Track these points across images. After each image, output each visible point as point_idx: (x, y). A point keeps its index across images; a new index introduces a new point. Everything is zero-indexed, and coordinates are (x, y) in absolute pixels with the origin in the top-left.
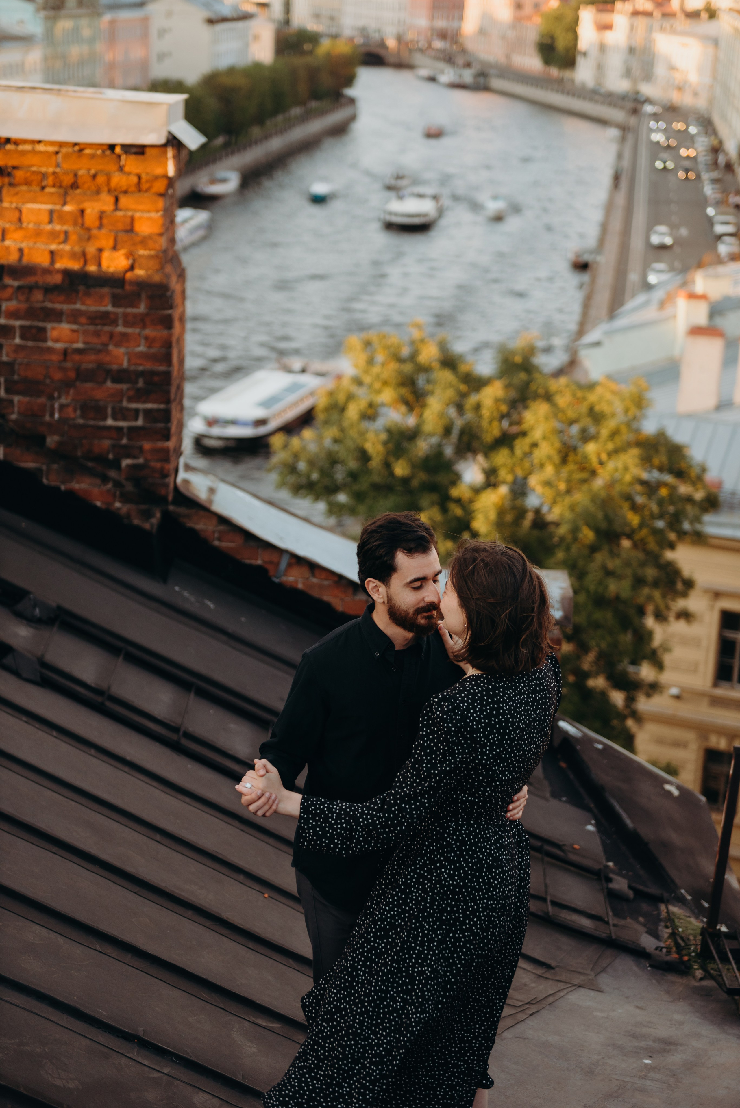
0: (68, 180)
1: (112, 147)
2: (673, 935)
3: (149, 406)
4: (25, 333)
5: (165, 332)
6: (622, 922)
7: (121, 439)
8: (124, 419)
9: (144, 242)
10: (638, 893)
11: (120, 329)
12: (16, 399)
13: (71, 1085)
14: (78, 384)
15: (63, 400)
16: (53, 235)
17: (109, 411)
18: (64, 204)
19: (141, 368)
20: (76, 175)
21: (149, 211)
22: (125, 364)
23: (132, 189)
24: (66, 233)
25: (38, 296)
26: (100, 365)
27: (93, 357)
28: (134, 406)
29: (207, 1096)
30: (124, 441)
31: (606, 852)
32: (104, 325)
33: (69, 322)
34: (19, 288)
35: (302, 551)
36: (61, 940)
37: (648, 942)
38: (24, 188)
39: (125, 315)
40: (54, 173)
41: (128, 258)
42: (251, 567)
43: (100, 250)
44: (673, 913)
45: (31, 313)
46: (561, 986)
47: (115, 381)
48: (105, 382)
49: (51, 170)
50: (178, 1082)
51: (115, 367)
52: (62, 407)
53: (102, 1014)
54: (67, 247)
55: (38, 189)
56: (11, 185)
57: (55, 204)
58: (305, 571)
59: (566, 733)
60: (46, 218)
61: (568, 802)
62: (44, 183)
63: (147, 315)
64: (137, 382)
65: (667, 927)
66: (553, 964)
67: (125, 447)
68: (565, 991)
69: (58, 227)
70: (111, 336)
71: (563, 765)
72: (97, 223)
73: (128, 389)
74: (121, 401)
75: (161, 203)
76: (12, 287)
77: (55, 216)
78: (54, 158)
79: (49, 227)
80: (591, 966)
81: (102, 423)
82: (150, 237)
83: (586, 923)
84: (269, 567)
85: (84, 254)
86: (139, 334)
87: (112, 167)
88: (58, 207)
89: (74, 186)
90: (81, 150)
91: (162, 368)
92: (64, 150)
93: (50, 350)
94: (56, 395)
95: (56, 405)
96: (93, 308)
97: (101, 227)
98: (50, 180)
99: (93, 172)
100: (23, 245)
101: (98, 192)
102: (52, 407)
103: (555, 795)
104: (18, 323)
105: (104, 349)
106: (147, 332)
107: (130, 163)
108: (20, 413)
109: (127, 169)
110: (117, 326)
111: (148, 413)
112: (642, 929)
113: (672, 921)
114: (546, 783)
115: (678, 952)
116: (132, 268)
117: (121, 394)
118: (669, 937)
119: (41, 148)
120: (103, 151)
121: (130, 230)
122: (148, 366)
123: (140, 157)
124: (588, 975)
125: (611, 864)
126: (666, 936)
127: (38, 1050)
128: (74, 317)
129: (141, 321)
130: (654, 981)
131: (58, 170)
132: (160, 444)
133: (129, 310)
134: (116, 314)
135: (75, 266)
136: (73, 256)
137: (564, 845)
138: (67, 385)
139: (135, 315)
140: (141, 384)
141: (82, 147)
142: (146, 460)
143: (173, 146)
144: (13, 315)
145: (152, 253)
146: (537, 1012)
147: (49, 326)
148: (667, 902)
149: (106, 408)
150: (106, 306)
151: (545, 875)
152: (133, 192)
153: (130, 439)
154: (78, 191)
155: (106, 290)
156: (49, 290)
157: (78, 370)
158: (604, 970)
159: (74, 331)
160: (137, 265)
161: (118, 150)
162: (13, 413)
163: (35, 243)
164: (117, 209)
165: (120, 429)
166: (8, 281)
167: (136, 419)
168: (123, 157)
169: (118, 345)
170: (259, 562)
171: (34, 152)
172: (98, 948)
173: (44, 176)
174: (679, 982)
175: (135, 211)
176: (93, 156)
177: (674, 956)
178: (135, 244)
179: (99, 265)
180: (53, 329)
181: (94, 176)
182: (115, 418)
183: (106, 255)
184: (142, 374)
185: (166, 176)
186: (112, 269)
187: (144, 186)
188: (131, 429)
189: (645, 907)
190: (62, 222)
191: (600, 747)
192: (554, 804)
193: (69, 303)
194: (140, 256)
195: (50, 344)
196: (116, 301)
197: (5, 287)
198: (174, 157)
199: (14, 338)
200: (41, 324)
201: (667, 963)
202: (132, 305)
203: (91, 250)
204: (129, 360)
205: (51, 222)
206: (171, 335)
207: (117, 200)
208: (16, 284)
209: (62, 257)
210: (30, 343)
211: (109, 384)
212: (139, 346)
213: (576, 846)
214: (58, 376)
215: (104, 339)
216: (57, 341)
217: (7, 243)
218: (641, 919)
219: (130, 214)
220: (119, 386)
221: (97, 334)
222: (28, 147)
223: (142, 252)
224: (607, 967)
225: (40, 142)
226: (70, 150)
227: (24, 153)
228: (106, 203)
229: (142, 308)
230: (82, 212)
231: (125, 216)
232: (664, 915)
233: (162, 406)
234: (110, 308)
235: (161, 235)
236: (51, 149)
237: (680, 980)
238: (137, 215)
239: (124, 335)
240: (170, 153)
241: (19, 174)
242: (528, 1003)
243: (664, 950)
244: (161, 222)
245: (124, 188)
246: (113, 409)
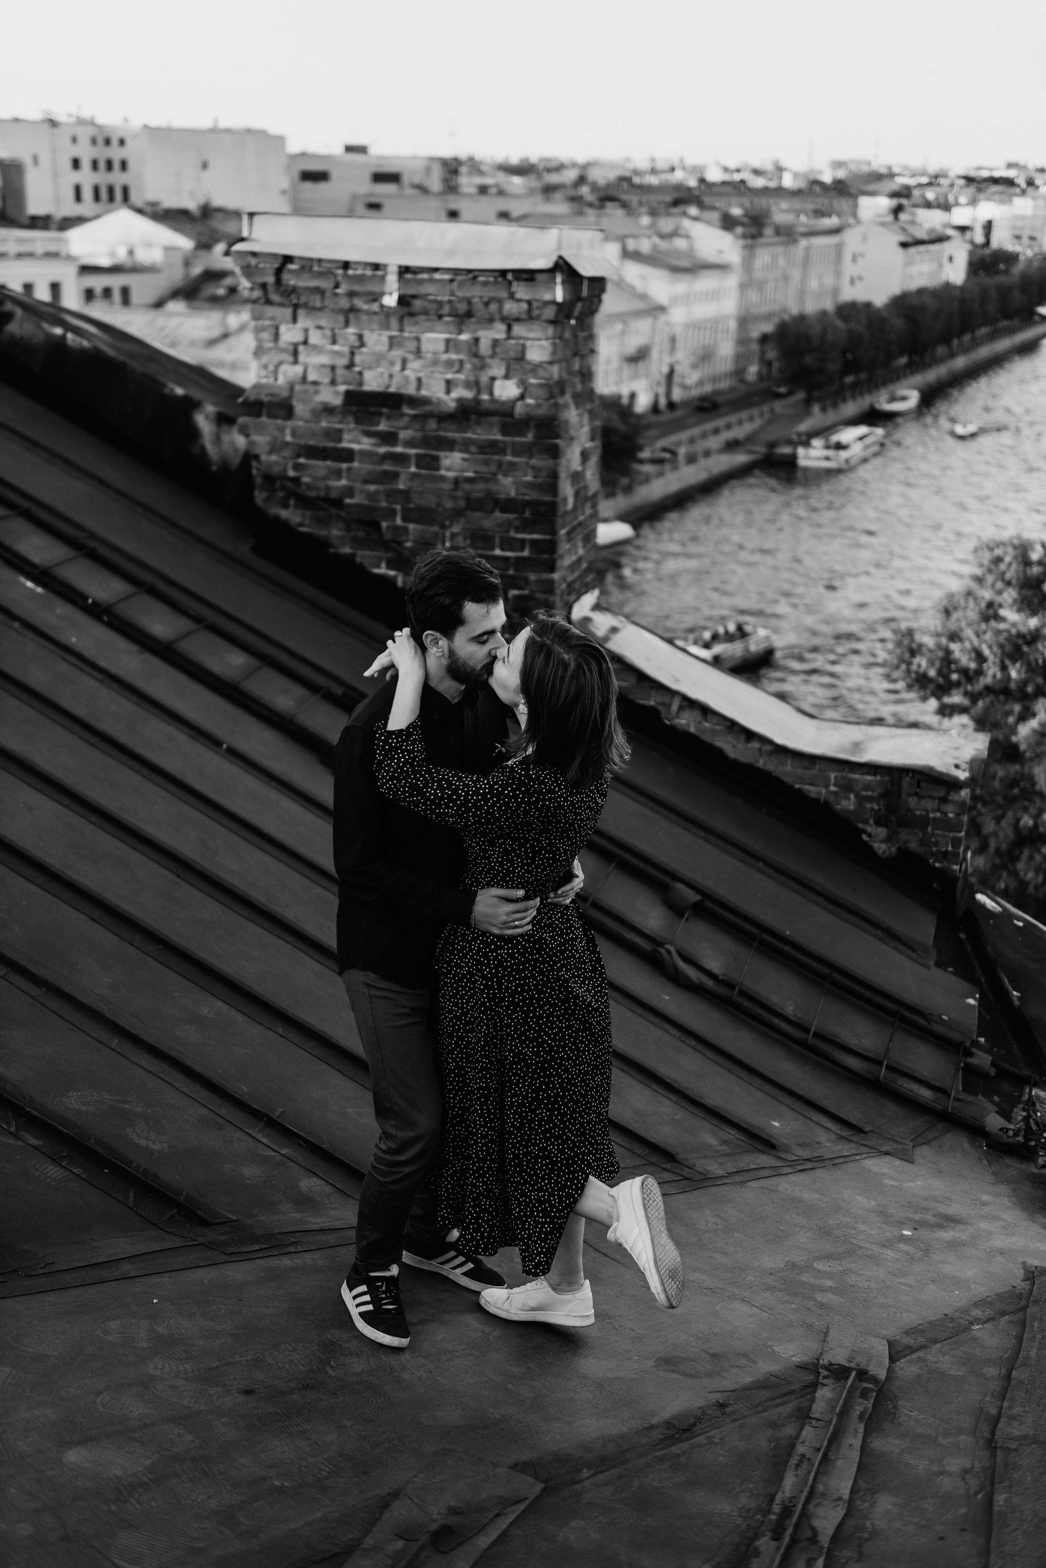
0: (462, 308)
1: (503, 273)
2: (1026, 1119)
3: (535, 536)
4: (420, 461)
5: (550, 463)
6: (970, 1098)
7: (508, 570)
8: (511, 549)
9: (535, 368)
10: (1001, 1071)
11: (509, 458)
12: (412, 526)
13: (157, 1147)
14: (469, 513)
15: (455, 529)
16: (449, 364)
17: (497, 541)
18: (460, 332)
19: (527, 498)
20: (469, 302)
21: (539, 339)
22: (513, 494)
23: (524, 316)
24: (461, 362)
25: (432, 424)
26: (489, 495)
27: (481, 486)
28: (520, 536)
29: (319, 1182)
30: (511, 572)
31: (979, 1026)
32: (493, 454)
33: (461, 451)
34: (415, 417)
35: (693, 694)
36: (240, 1017)
37: (994, 1121)
38: (423, 317)
39: (514, 444)
40: (450, 302)
41: (518, 387)
42: (643, 707)
43: (493, 379)
44: (1038, 1097)
45: (425, 441)
46: (863, 1149)
47: (503, 510)
48: (493, 512)
49: (446, 298)
50: (292, 1164)
51: (503, 496)
52: (453, 536)
53: (242, 1089)
54: (461, 377)
55: (435, 318)
56: (411, 315)
57: (450, 333)
58: (697, 715)
59: (982, 906)
60: (441, 347)
61: (955, 973)
62: (440, 312)
63: (533, 444)
64: (523, 512)
65: (1024, 1110)
66: (867, 1128)
67: (512, 577)
68: (864, 1156)
69: (453, 356)
70: (500, 464)
71: (963, 936)
72: (490, 352)
73: (516, 519)
74: (508, 531)
75: (550, 331)
76: (408, 415)
77: (451, 344)
78: (449, 286)
79: (445, 357)
80: (913, 1137)
81: (490, 553)
82: (540, 365)
83: (925, 1093)
84: (660, 708)
85: (477, 384)
86: (527, 463)
87: (504, 294)
88: (453, 336)
89: (469, 314)
90: (475, 278)
91: (548, 498)
92: (459, 278)
93: (442, 478)
94: (447, 523)
95: (448, 534)
96: (483, 437)
97: (494, 355)
98: (446, 309)
99: (485, 299)
100: (421, 375)
101: (491, 320)
102: (444, 535)
103: (939, 964)
104: (413, 451)
105: (491, 478)
106: (534, 462)
107: (522, 291)
108: (415, 542)
109: (518, 296)
110: (505, 454)
111: (533, 543)
112: (990, 1107)
113: (1034, 1104)
114: (935, 952)
115: (1025, 1137)
116: (522, 397)
117: (509, 523)
118: (1022, 1120)
119: (437, 276)
120: (496, 278)
121: (521, 358)
122: (533, 495)
123: (530, 283)
124: (905, 1144)
125: (982, 1040)
126: (1020, 1118)
127: (139, 1110)
128: (465, 446)
129: (527, 450)
130: (985, 1162)
131: (453, 298)
132: (545, 576)
133: (517, 439)
134: (504, 443)
135: (468, 394)
136: (467, 385)
137: (931, 1014)
138: (457, 514)
139: (522, 444)
140: (527, 514)
141: (476, 273)
142: (532, 592)
143: (562, 272)
144: (409, 443)
145: (543, 381)
146: (812, 1169)
147: (442, 454)
148: (1035, 1085)
149: (493, 538)
150: (495, 435)
151: (890, 1040)
152: (524, 320)
153: (516, 570)
154: (473, 320)
155: (496, 419)
156: (444, 418)
157: (468, 499)
158: (927, 1143)
159: (465, 460)
160: (527, 394)
161: (510, 276)
162: (407, 541)
163: (432, 372)
164: (509, 337)
165: (506, 559)
166: (406, 410)
167: (522, 550)
168: (515, 284)
169: (506, 475)
170: (652, 703)
171: (432, 281)
172: (280, 1031)
173: (440, 304)
174: (1014, 1167)
175: (527, 339)
176: (485, 284)
177: (1020, 1139)
178: (525, 373)
179: (491, 393)
180: (446, 457)
181: (487, 304)
182: (503, 549)
183: (498, 384)
184: (527, 504)
185: (554, 302)
186: (504, 398)
187: (535, 313)
188: (518, 559)
189: (1006, 1087)
190: (458, 352)
191: (1021, 924)
192: (937, 973)
193: (460, 432)
194: (531, 385)
195: (443, 472)
196: (506, 429)
197: (403, 415)
198: (563, 283)
199: (409, 467)
200: (435, 453)
201: (1007, 1144)
202: (520, 434)
203: (484, 379)
204: (517, 490)
205: (447, 351)
206: (557, 465)
207: (509, 328)
208: (412, 412)
209: (456, 385)
210: (424, 472)
211: (498, 514)
212: (526, 475)
213: (944, 1017)
214: (449, 504)
215: (493, 468)
216: (449, 469)
217: (407, 372)
218: (996, 1099)
219: (522, 341)
220: (507, 516)
221: (486, 463)
222: (425, 276)
223: (532, 381)
224: (933, 1140)
225: (436, 270)
226: (464, 277)
227: (421, 282)
228: (498, 331)
229: (530, 437)
230: (477, 340)
231: (517, 344)
232: (1026, 1097)
233: (548, 537)
234: (499, 437)
235: (551, 363)
236: (447, 277)
237: (1019, 1165)
238: (529, 343)
239: (512, 464)
240: (559, 279)
241: (418, 304)
242: (808, 1160)
243: (1011, 1133)
244: (550, 349)
245: (516, 315)
246: (501, 538)
